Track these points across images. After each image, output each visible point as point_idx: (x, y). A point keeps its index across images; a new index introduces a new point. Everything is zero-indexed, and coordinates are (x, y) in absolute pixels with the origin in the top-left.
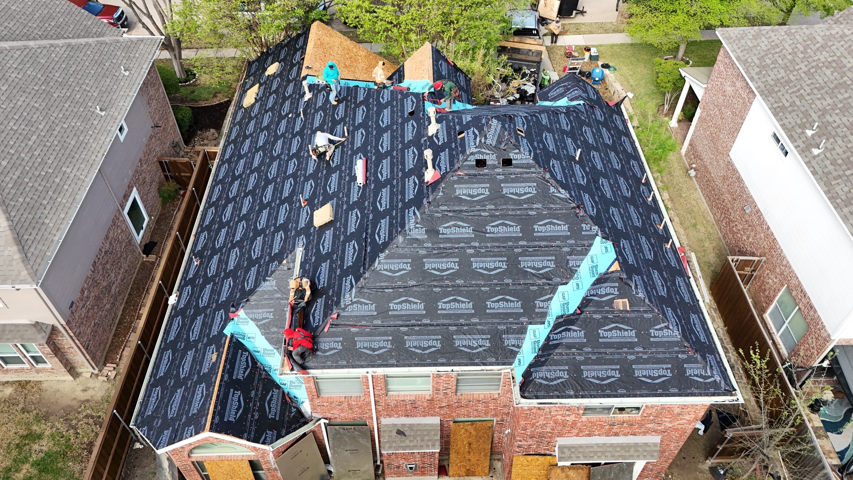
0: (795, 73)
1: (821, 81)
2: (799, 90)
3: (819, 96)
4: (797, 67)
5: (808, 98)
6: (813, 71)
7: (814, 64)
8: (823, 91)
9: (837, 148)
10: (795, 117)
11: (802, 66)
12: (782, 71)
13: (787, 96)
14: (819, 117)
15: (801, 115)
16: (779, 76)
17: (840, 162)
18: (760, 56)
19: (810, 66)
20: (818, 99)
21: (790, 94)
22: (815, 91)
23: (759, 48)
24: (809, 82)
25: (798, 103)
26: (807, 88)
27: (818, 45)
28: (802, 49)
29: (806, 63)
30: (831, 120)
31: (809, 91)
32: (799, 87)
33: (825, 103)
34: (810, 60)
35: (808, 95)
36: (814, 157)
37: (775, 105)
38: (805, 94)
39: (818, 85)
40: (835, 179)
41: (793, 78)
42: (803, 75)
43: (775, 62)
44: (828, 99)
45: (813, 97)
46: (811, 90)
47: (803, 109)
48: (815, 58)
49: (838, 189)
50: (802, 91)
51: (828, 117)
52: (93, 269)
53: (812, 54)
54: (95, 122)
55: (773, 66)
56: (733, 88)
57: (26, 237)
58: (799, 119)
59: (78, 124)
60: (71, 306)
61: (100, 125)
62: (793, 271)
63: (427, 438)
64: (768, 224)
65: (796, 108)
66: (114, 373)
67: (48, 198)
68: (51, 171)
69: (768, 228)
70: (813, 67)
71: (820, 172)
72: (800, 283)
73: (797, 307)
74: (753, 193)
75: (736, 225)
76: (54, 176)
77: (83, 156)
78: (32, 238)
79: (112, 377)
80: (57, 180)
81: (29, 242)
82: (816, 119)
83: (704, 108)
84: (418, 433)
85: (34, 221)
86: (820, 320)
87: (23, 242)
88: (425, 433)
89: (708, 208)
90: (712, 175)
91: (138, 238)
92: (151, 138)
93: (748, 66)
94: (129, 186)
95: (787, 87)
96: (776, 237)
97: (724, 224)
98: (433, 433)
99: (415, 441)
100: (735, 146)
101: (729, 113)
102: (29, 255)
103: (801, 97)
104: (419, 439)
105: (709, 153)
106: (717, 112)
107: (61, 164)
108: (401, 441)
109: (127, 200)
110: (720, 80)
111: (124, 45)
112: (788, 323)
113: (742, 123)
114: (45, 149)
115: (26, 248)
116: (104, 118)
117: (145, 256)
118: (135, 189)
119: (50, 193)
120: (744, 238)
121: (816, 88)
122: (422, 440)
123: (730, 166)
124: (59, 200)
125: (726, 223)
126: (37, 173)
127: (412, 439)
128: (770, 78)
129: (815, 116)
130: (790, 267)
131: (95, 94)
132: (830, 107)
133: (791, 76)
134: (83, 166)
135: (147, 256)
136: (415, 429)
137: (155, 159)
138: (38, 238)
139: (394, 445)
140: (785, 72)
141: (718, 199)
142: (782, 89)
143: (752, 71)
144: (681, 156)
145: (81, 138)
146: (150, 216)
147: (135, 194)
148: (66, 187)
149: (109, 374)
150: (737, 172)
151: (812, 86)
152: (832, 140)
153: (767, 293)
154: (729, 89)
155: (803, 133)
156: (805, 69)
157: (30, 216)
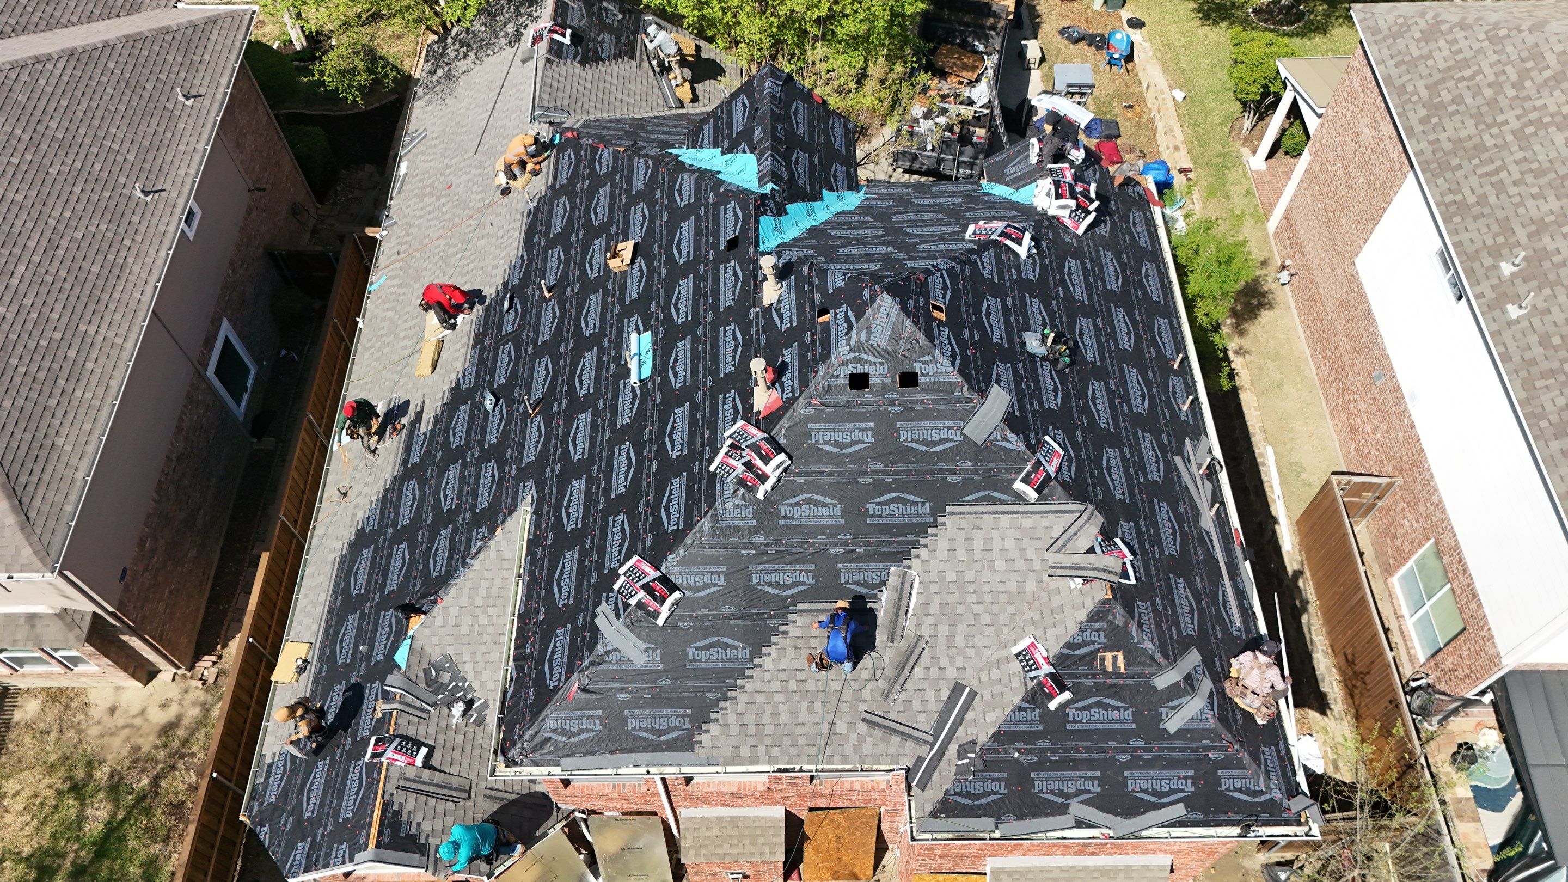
0: (1495, 131)
1: (1542, 157)
2: (1497, 171)
3: (1535, 190)
4: (1500, 119)
5: (1513, 190)
6: (1530, 130)
7: (1534, 116)
8: (1543, 181)
9: (1555, 310)
10: (1485, 230)
11: (1510, 116)
12: (1470, 123)
13: (1474, 181)
14: (1529, 236)
15: (1495, 228)
16: (1463, 134)
17: (1556, 341)
18: (1431, 81)
19: (1525, 120)
20: (1533, 197)
21: (1480, 177)
22: (1529, 178)
23: (1430, 62)
24: (1519, 155)
25: (1492, 199)
26: (1513, 168)
27: (1548, 73)
28: (1514, 77)
29: (1519, 111)
30: (1551, 246)
31: (1517, 176)
32: (1499, 163)
33: (1545, 208)
34: (1528, 105)
35: (1515, 183)
36: (1510, 323)
37: (1449, 198)
38: (1508, 181)
39: (1535, 166)
40: (1543, 376)
41: (1489, 142)
42: (1510, 138)
43: (1458, 100)
44: (1551, 199)
45: (1522, 189)
46: (1522, 173)
47: (1500, 214)
48: (1538, 103)
49: (1545, 398)
50: (1504, 174)
51: (1546, 240)
52: (157, 497)
53: (1533, 92)
54: (136, 219)
55: (1454, 107)
56: (1374, 133)
57: (23, 479)
58: (1490, 235)
59: (103, 227)
60: (122, 578)
61: (145, 224)
62: (1447, 519)
63: (761, 841)
64: (1413, 418)
65: (1487, 210)
66: (215, 670)
67: (58, 392)
68: (58, 335)
69: (1412, 426)
70: (1531, 123)
71: (1516, 358)
72: (1457, 545)
73: (1449, 586)
74: (1390, 351)
75: (1355, 401)
76: (64, 345)
77: (116, 296)
78: (34, 479)
79: (211, 680)
80: (72, 354)
81: (31, 489)
82: (1524, 240)
83: (1317, 155)
84: (746, 832)
85: (36, 446)
86: (1487, 623)
87: (19, 490)
88: (758, 832)
89: (1307, 350)
90: (1321, 291)
91: (240, 410)
92: (249, 211)
93: (1405, 102)
94: (212, 322)
95: (1476, 161)
96: (1424, 447)
97: (1333, 389)
98: (771, 832)
99: (741, 845)
100: (1366, 248)
101: (1362, 180)
102: (32, 515)
103: (1500, 187)
104: (747, 842)
105: (1319, 247)
106: (1341, 171)
107: (76, 318)
108: (716, 846)
109: (212, 349)
110: (1352, 108)
111: (178, 36)
112: (1431, 607)
113: (1385, 209)
114: (44, 290)
115: (26, 500)
116: (151, 207)
117: (255, 440)
118: (225, 323)
119: (61, 382)
120: (1368, 428)
121: (1531, 171)
122: (754, 844)
123: (1354, 285)
124: (79, 393)
125: (1338, 390)
126: (32, 345)
127: (735, 842)
128: (1445, 135)
129: (1521, 234)
130: (1444, 511)
131: (131, 157)
132: (1552, 218)
133: (1486, 137)
134: (118, 317)
135: (259, 439)
136: (740, 825)
137: (261, 250)
138: (46, 477)
139: (703, 852)
140: (1476, 125)
141: (1328, 340)
142: (1465, 163)
143: (1411, 114)
144: (1267, 235)
145: (111, 257)
146: (257, 361)
147: (226, 329)
148: (89, 365)
149: (206, 673)
150: (1367, 301)
151: (1525, 166)
152: (1547, 291)
153: (1398, 542)
154: (1366, 130)
155: (1495, 267)
156: (1515, 124)
157: (28, 436)
